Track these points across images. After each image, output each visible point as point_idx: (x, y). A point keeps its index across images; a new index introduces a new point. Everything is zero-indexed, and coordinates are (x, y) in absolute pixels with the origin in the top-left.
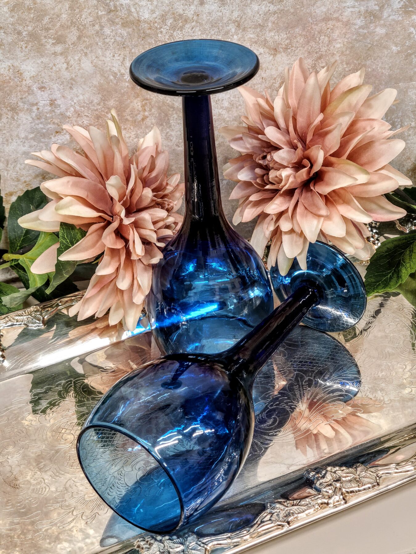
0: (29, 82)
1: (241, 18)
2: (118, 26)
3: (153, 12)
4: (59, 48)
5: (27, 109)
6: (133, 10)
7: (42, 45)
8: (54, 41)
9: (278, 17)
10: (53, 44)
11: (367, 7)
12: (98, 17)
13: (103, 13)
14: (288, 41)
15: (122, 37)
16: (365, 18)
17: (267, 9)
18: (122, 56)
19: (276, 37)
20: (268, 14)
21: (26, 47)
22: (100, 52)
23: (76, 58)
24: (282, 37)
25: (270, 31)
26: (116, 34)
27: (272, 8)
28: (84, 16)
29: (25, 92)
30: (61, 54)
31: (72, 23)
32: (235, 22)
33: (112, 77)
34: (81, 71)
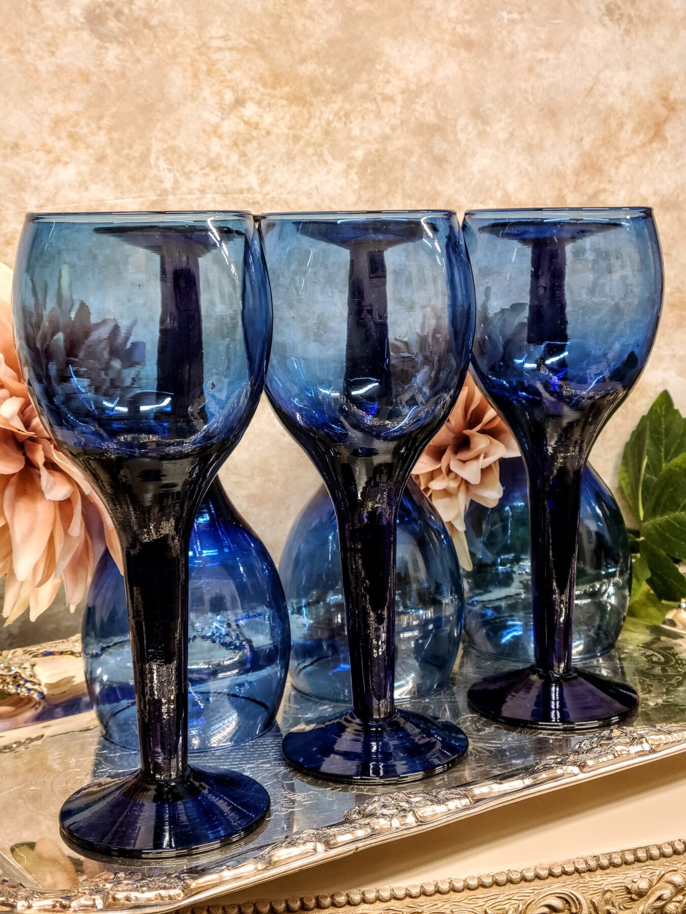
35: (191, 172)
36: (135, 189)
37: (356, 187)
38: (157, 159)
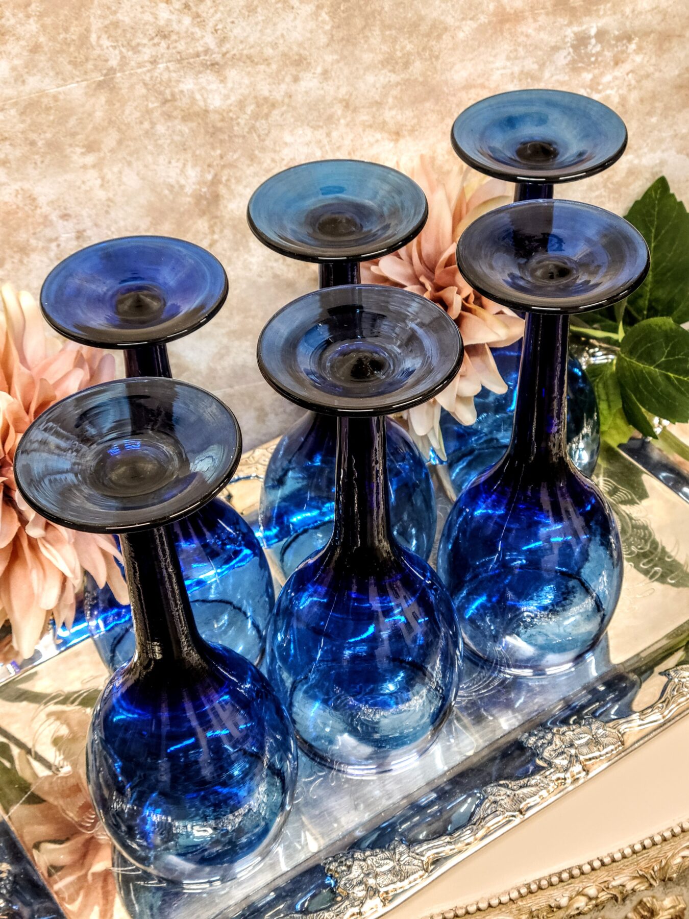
0: (45, 209)
1: (351, 95)
2: (177, 122)
3: (227, 97)
4: (90, 159)
5: (43, 248)
6: (198, 97)
7: (66, 156)
8: (83, 150)
9: (402, 90)
10: (82, 154)
11: (523, 66)
12: (149, 112)
13: (156, 105)
14: (415, 121)
15: (183, 136)
16: (520, 80)
17: (387, 80)
18: (182, 161)
19: (399, 117)
20: (387, 87)
21: (42, 162)
22: (150, 158)
23: (116, 169)
24: (406, 116)
25: (390, 109)
26: (174, 131)
27: (394, 78)
28: (127, 112)
29: (39, 224)
30: (94, 166)
31: (111, 122)
32: (341, 101)
33: (166, 192)
34: (122, 187)
35: (138, 44)
36: (78, 73)
37: (328, 27)
38: (99, 38)
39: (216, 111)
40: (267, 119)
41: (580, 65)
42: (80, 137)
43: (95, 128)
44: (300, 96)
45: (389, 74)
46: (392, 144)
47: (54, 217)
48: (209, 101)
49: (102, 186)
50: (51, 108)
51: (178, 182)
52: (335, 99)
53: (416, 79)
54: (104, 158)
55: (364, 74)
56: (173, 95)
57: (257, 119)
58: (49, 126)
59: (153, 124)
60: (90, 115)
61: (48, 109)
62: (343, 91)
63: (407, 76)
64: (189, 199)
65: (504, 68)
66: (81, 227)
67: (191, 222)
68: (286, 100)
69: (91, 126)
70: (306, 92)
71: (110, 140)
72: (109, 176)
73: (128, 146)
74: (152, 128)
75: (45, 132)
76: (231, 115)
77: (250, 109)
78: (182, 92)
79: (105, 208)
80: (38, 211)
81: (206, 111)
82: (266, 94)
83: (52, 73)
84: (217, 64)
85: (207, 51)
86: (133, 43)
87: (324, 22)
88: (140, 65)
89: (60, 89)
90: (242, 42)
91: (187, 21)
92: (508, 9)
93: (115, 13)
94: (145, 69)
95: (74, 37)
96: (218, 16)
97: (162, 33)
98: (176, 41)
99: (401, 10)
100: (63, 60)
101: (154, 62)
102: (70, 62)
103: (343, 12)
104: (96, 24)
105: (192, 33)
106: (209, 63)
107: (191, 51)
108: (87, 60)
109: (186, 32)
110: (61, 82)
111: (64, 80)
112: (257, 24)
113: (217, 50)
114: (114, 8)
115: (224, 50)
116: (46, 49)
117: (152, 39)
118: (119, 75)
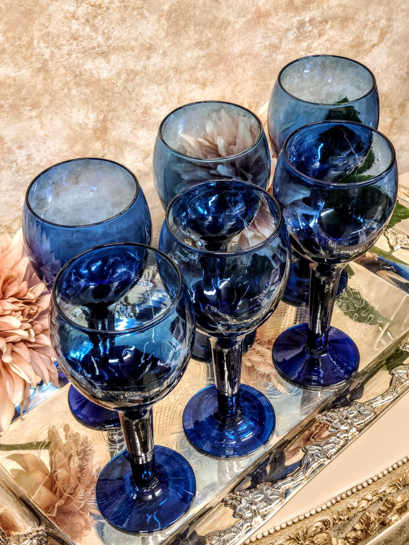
0: (9, 144)
1: (179, 64)
2: (83, 87)
3: (111, 71)
4: (34, 113)
5: (8, 167)
6: (94, 72)
7: (20, 113)
8: (30, 108)
9: (206, 59)
10: (30, 110)
11: (271, 41)
12: (67, 83)
13: (71, 78)
14: (213, 77)
15: (86, 95)
16: (269, 49)
17: (198, 54)
18: (86, 110)
19: (205, 75)
20: (199, 58)
21: (7, 117)
22: (68, 110)
23: (49, 118)
24: (209, 74)
25: (200, 71)
26: (81, 93)
27: (202, 53)
28: (55, 84)
29: (6, 153)
30: (36, 117)
31: (46, 91)
32: (174, 68)
33: (78, 128)
34: (53, 128)
35: (61, 45)
36: (27, 64)
37: (165, 27)
38: (38, 42)
39: (104, 80)
40: (133, 82)
41: (301, 38)
42: (28, 100)
43: (37, 95)
44: (151, 67)
45: (199, 51)
46: (201, 91)
47: (14, 148)
48: (101, 74)
49: (41, 127)
50: (12, 85)
51: (84, 122)
52: (170, 67)
53: (214, 53)
54: (42, 112)
55: (186, 52)
56: (80, 72)
57: (127, 82)
58: (11, 96)
59: (69, 90)
60: (34, 87)
61: (10, 86)
62: (174, 62)
63: (209, 52)
64: (90, 131)
65: (261, 43)
66: (29, 153)
67: (91, 144)
68: (143, 70)
69: (34, 94)
70: (154, 65)
71: (45, 102)
72: (45, 122)
73: (56, 104)
74: (69, 92)
75: (8, 99)
76: (113, 81)
77: (123, 77)
78: (85, 70)
79: (43, 141)
80: (5, 145)
81: (99, 80)
82: (132, 67)
83: (12, 65)
84: (105, 52)
85: (99, 46)
86: (58, 44)
87: (163, 24)
88: (62, 57)
89: (17, 74)
90: (118, 39)
91: (88, 29)
92: (262, 10)
93: (47, 27)
94: (64, 59)
95: (24, 43)
96: (105, 25)
97: (74, 37)
98: (82, 41)
99: (205, 15)
100: (18, 56)
101: (70, 54)
102: (22, 58)
103: (174, 18)
104: (37, 35)
105: (91, 36)
106: (100, 52)
107: (90, 46)
108: (32, 56)
109: (87, 35)
110: (17, 70)
111: (19, 68)
112: (126, 28)
113: (104, 44)
114: (47, 25)
115: (109, 44)
116: (9, 51)
117: (69, 41)
118: (50, 63)
